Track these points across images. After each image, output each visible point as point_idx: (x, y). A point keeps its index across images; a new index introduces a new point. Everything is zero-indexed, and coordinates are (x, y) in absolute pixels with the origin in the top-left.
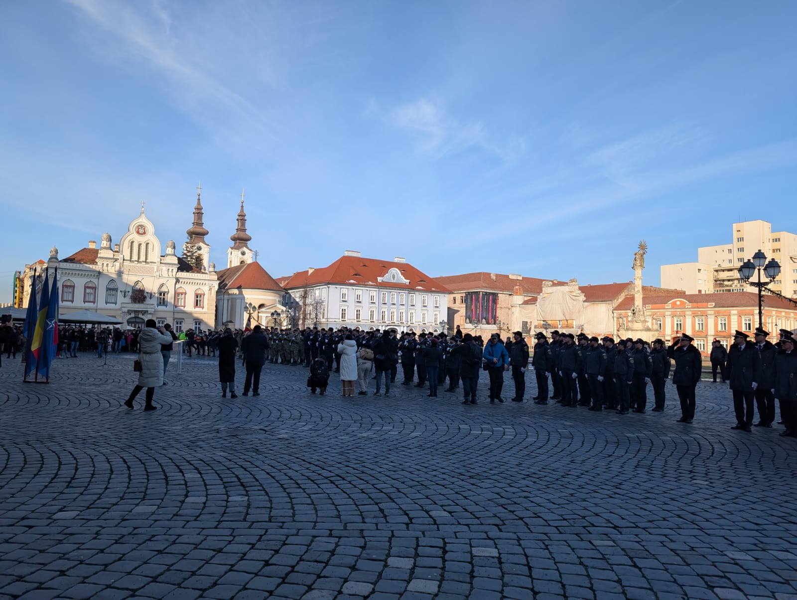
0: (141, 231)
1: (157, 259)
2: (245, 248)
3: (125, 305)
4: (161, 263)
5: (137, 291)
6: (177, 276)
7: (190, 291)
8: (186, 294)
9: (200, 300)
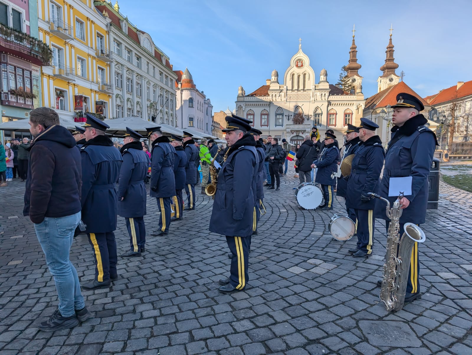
0: (300, 64)
1: (312, 87)
2: (392, 75)
3: (288, 126)
4: (315, 89)
5: (297, 114)
6: (329, 100)
7: (340, 111)
8: (336, 114)
9: (349, 119)
